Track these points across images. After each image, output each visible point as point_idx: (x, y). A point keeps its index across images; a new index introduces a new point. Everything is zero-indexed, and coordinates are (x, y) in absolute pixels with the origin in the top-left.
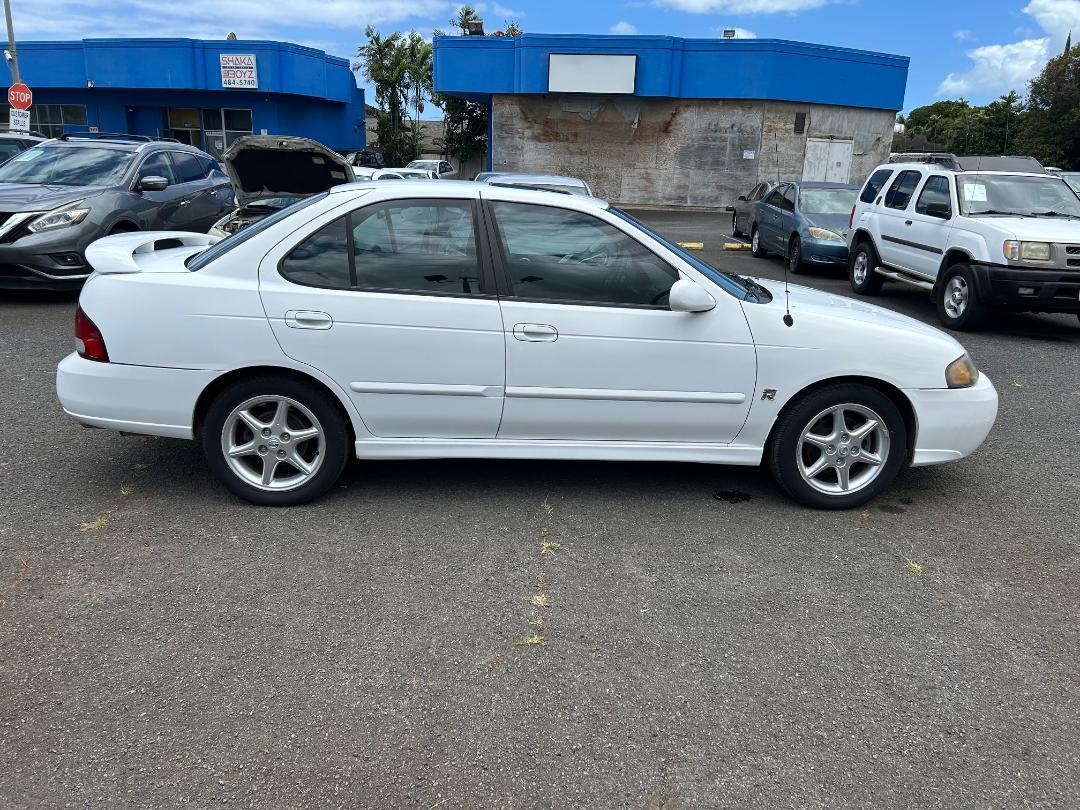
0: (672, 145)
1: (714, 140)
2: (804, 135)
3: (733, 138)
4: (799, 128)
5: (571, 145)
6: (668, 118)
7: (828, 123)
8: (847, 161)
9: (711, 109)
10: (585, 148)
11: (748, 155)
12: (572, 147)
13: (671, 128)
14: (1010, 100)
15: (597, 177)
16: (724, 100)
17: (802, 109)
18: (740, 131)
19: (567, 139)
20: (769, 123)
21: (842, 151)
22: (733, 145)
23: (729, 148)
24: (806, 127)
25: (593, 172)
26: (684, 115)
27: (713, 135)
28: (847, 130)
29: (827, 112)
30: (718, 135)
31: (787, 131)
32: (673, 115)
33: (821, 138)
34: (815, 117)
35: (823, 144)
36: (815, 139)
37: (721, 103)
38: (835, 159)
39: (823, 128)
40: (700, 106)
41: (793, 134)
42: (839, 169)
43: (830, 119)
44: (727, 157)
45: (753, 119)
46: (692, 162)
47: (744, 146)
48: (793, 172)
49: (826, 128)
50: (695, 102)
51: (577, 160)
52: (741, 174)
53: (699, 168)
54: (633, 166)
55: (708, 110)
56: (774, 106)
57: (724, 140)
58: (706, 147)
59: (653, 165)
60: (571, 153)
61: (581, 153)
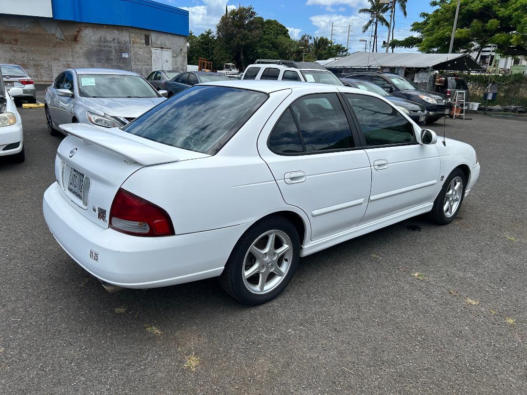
0: (80, 49)
1: (105, 47)
2: (150, 46)
3: (115, 47)
4: (147, 43)
5: (14, 46)
6: (75, 33)
7: (159, 41)
8: (170, 60)
9: (100, 30)
10: (24, 48)
11: (125, 55)
12: (15, 47)
13: (78, 39)
14: (209, 33)
15: (35, 65)
16: (106, 25)
17: (148, 33)
18: (119, 43)
19: (11, 43)
20: (133, 39)
21: (167, 55)
22: (116, 50)
23: (113, 51)
24: (150, 42)
25: (32, 63)
26: (85, 32)
27: (104, 44)
28: (168, 44)
29: (158, 35)
30: (106, 44)
31: (142, 44)
32: (78, 32)
33: (157, 48)
34: (153, 37)
35: (159, 51)
36: (155, 49)
37: (105, 27)
38: (165, 59)
39: (158, 43)
40: (93, 28)
41: (145, 45)
42: (167, 63)
43: (160, 38)
44: (113, 55)
45: (125, 37)
46: (94, 59)
47: (121, 51)
48: (148, 65)
49: (159, 42)
50: (92, 25)
51: (20, 55)
52: (123, 65)
53: (99, 62)
54: (58, 60)
55: (98, 30)
56: (134, 30)
57: (110, 47)
58: (102, 51)
59: (70, 59)
60: (15, 51)
61: (22, 51)
